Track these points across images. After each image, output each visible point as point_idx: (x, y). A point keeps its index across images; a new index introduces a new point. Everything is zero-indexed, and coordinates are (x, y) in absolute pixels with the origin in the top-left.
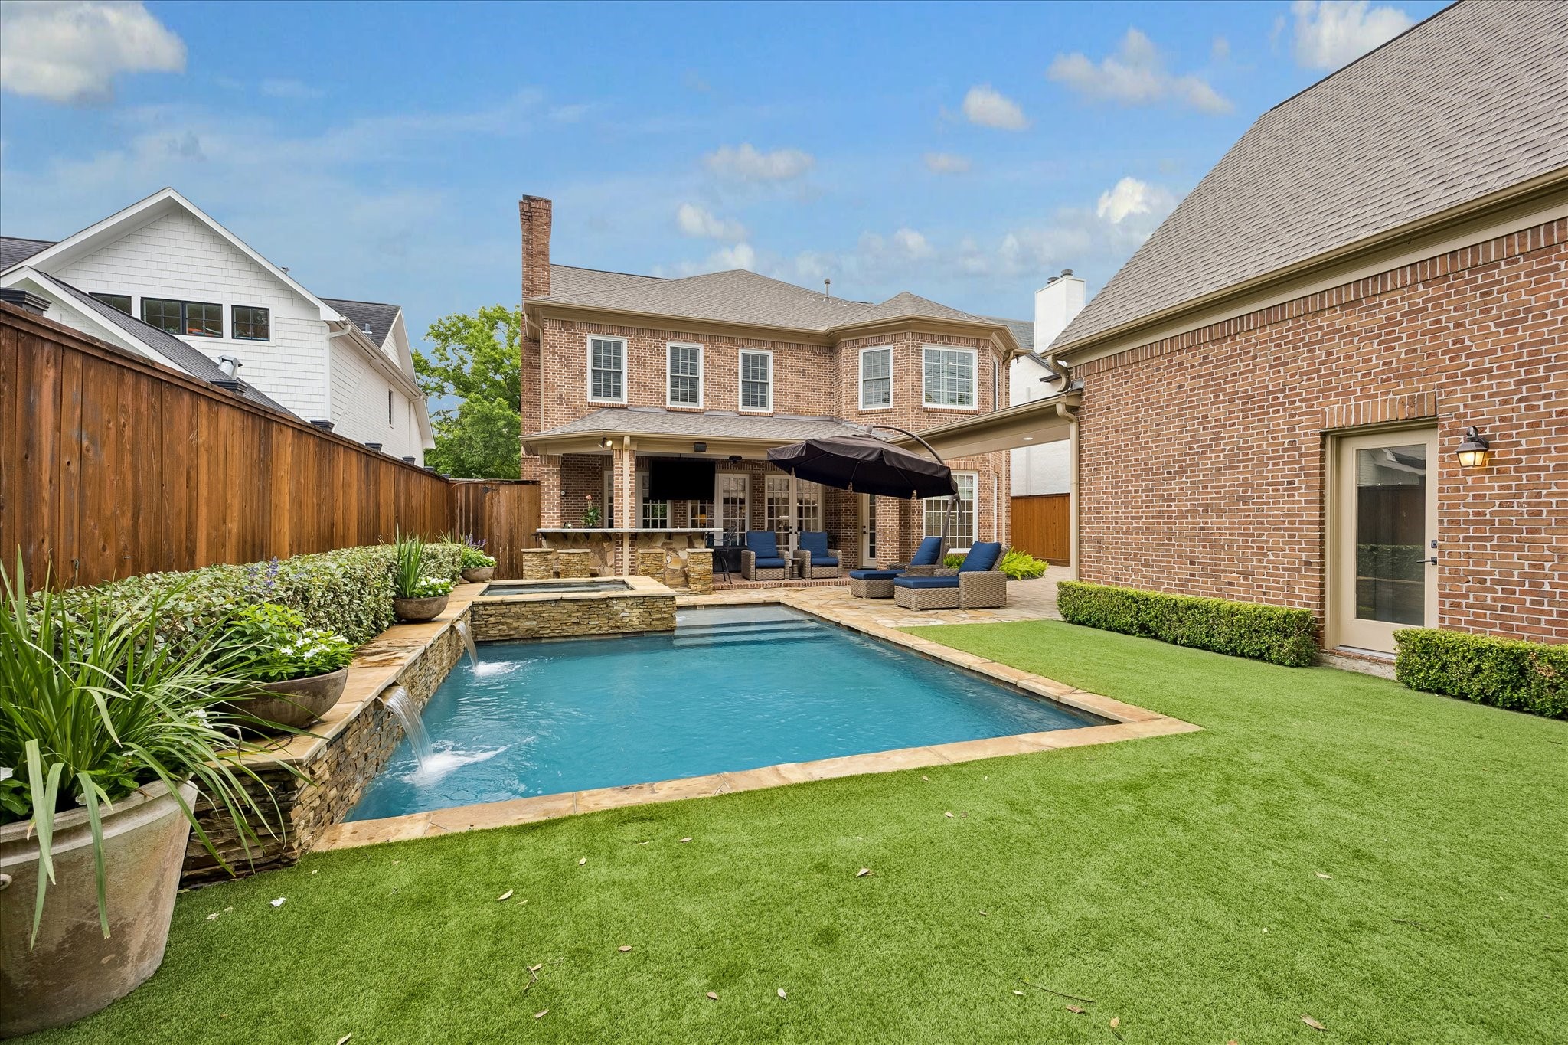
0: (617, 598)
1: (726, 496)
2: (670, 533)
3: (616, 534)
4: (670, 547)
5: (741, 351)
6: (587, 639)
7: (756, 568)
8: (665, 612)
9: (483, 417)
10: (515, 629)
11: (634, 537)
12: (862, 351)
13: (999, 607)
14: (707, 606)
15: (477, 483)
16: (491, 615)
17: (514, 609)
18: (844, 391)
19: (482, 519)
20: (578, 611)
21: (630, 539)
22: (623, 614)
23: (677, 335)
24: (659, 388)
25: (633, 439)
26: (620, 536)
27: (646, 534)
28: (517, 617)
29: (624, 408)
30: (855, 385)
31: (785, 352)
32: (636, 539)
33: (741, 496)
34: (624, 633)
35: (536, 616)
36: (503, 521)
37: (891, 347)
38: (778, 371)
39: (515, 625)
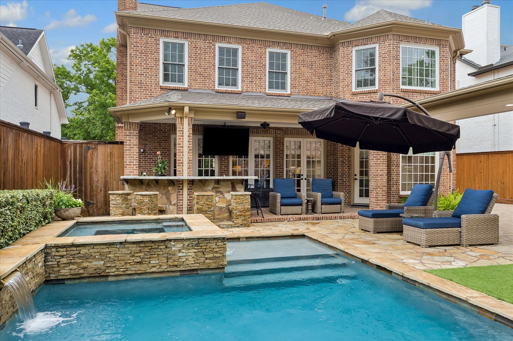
0: (175, 240)
1: (257, 153)
2: (219, 180)
3: (178, 181)
4: (218, 190)
5: (268, 50)
6: (149, 276)
7: (281, 205)
8: (216, 252)
9: (100, 105)
10: (84, 268)
11: (192, 182)
12: (354, 49)
13: (493, 244)
14: (249, 239)
15: (82, 144)
16: (63, 256)
17: (84, 251)
18: (341, 78)
19: (86, 169)
20: (140, 251)
21: (188, 184)
22: (180, 254)
23: (223, 39)
24: (210, 77)
25: (191, 109)
26: (181, 182)
27: (200, 181)
28: (86, 258)
29: (186, 90)
30: (349, 74)
31: (299, 51)
32: (193, 184)
33: (267, 153)
34: (181, 271)
35: (103, 256)
36: (100, 170)
37: (377, 46)
38: (294, 64)
39: (85, 264)
